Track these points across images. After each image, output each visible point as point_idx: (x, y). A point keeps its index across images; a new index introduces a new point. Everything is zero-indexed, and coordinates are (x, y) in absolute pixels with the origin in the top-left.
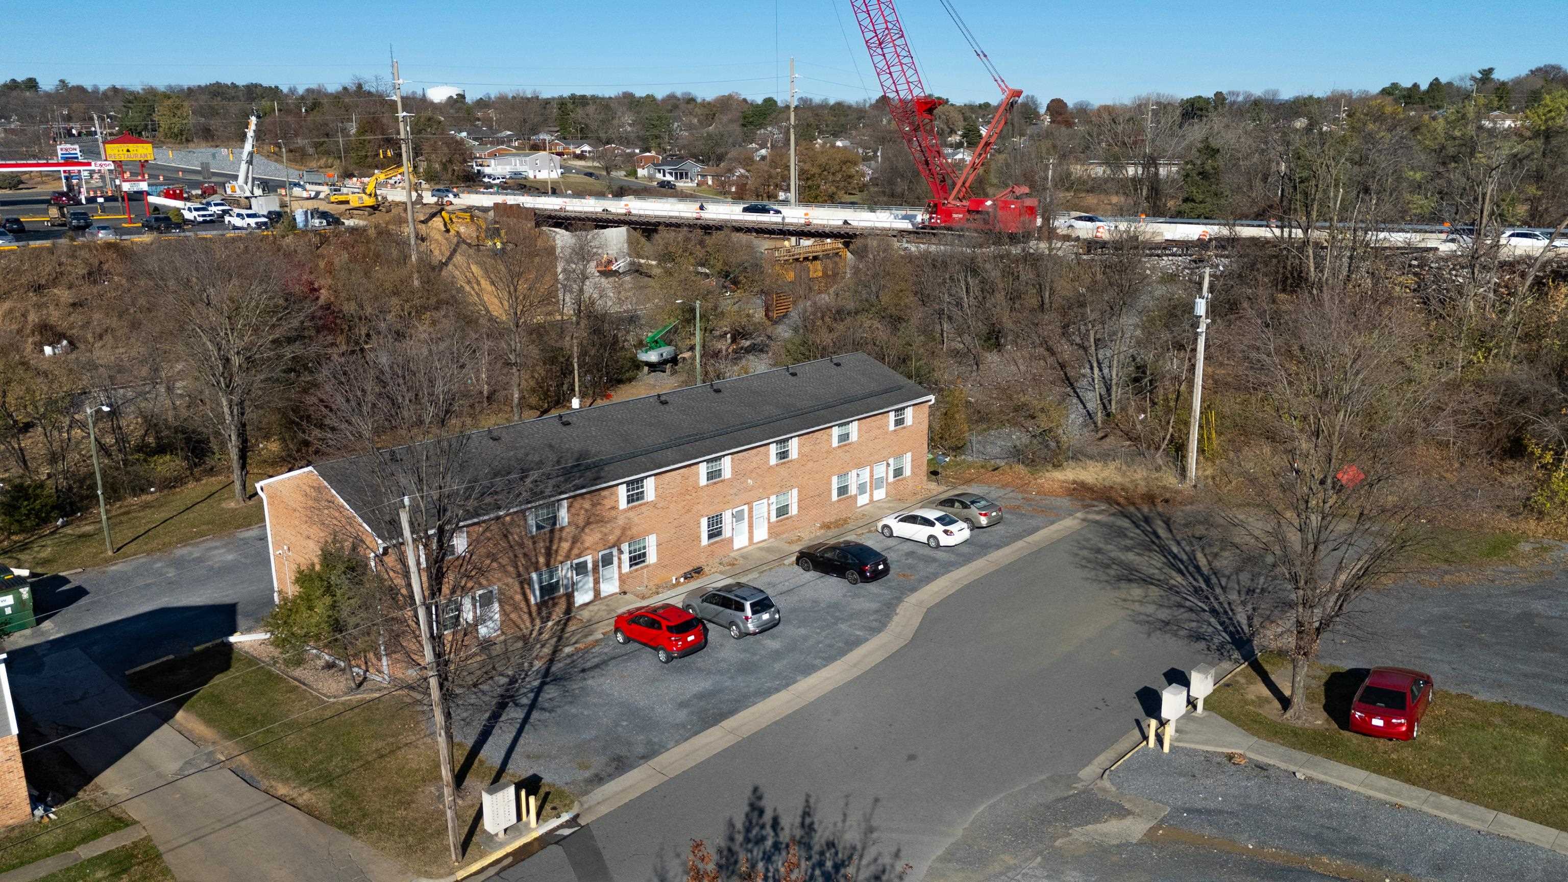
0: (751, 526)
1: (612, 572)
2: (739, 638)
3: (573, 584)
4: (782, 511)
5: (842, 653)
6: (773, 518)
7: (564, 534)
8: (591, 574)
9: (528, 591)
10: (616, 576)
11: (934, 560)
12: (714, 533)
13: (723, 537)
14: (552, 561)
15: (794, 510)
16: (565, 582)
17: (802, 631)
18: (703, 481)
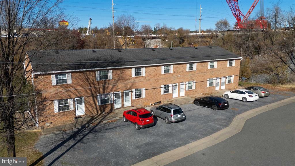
0: (179, 91)
1: (129, 99)
2: (168, 124)
3: (114, 101)
4: (190, 88)
5: (211, 133)
6: (187, 89)
7: (110, 82)
8: (121, 98)
9: (96, 101)
10: (130, 100)
11: (246, 105)
12: (166, 91)
13: (169, 93)
14: (105, 91)
15: (194, 88)
16: (111, 99)
17: (194, 123)
18: (163, 72)
